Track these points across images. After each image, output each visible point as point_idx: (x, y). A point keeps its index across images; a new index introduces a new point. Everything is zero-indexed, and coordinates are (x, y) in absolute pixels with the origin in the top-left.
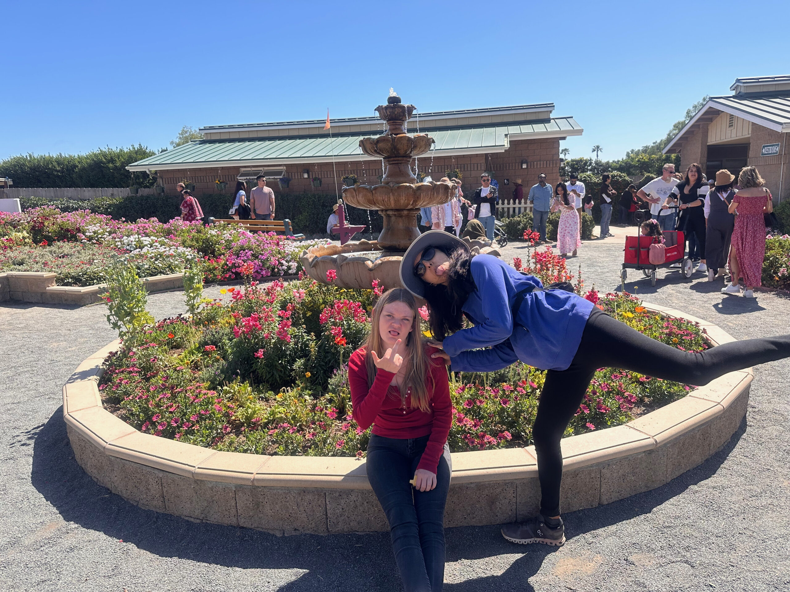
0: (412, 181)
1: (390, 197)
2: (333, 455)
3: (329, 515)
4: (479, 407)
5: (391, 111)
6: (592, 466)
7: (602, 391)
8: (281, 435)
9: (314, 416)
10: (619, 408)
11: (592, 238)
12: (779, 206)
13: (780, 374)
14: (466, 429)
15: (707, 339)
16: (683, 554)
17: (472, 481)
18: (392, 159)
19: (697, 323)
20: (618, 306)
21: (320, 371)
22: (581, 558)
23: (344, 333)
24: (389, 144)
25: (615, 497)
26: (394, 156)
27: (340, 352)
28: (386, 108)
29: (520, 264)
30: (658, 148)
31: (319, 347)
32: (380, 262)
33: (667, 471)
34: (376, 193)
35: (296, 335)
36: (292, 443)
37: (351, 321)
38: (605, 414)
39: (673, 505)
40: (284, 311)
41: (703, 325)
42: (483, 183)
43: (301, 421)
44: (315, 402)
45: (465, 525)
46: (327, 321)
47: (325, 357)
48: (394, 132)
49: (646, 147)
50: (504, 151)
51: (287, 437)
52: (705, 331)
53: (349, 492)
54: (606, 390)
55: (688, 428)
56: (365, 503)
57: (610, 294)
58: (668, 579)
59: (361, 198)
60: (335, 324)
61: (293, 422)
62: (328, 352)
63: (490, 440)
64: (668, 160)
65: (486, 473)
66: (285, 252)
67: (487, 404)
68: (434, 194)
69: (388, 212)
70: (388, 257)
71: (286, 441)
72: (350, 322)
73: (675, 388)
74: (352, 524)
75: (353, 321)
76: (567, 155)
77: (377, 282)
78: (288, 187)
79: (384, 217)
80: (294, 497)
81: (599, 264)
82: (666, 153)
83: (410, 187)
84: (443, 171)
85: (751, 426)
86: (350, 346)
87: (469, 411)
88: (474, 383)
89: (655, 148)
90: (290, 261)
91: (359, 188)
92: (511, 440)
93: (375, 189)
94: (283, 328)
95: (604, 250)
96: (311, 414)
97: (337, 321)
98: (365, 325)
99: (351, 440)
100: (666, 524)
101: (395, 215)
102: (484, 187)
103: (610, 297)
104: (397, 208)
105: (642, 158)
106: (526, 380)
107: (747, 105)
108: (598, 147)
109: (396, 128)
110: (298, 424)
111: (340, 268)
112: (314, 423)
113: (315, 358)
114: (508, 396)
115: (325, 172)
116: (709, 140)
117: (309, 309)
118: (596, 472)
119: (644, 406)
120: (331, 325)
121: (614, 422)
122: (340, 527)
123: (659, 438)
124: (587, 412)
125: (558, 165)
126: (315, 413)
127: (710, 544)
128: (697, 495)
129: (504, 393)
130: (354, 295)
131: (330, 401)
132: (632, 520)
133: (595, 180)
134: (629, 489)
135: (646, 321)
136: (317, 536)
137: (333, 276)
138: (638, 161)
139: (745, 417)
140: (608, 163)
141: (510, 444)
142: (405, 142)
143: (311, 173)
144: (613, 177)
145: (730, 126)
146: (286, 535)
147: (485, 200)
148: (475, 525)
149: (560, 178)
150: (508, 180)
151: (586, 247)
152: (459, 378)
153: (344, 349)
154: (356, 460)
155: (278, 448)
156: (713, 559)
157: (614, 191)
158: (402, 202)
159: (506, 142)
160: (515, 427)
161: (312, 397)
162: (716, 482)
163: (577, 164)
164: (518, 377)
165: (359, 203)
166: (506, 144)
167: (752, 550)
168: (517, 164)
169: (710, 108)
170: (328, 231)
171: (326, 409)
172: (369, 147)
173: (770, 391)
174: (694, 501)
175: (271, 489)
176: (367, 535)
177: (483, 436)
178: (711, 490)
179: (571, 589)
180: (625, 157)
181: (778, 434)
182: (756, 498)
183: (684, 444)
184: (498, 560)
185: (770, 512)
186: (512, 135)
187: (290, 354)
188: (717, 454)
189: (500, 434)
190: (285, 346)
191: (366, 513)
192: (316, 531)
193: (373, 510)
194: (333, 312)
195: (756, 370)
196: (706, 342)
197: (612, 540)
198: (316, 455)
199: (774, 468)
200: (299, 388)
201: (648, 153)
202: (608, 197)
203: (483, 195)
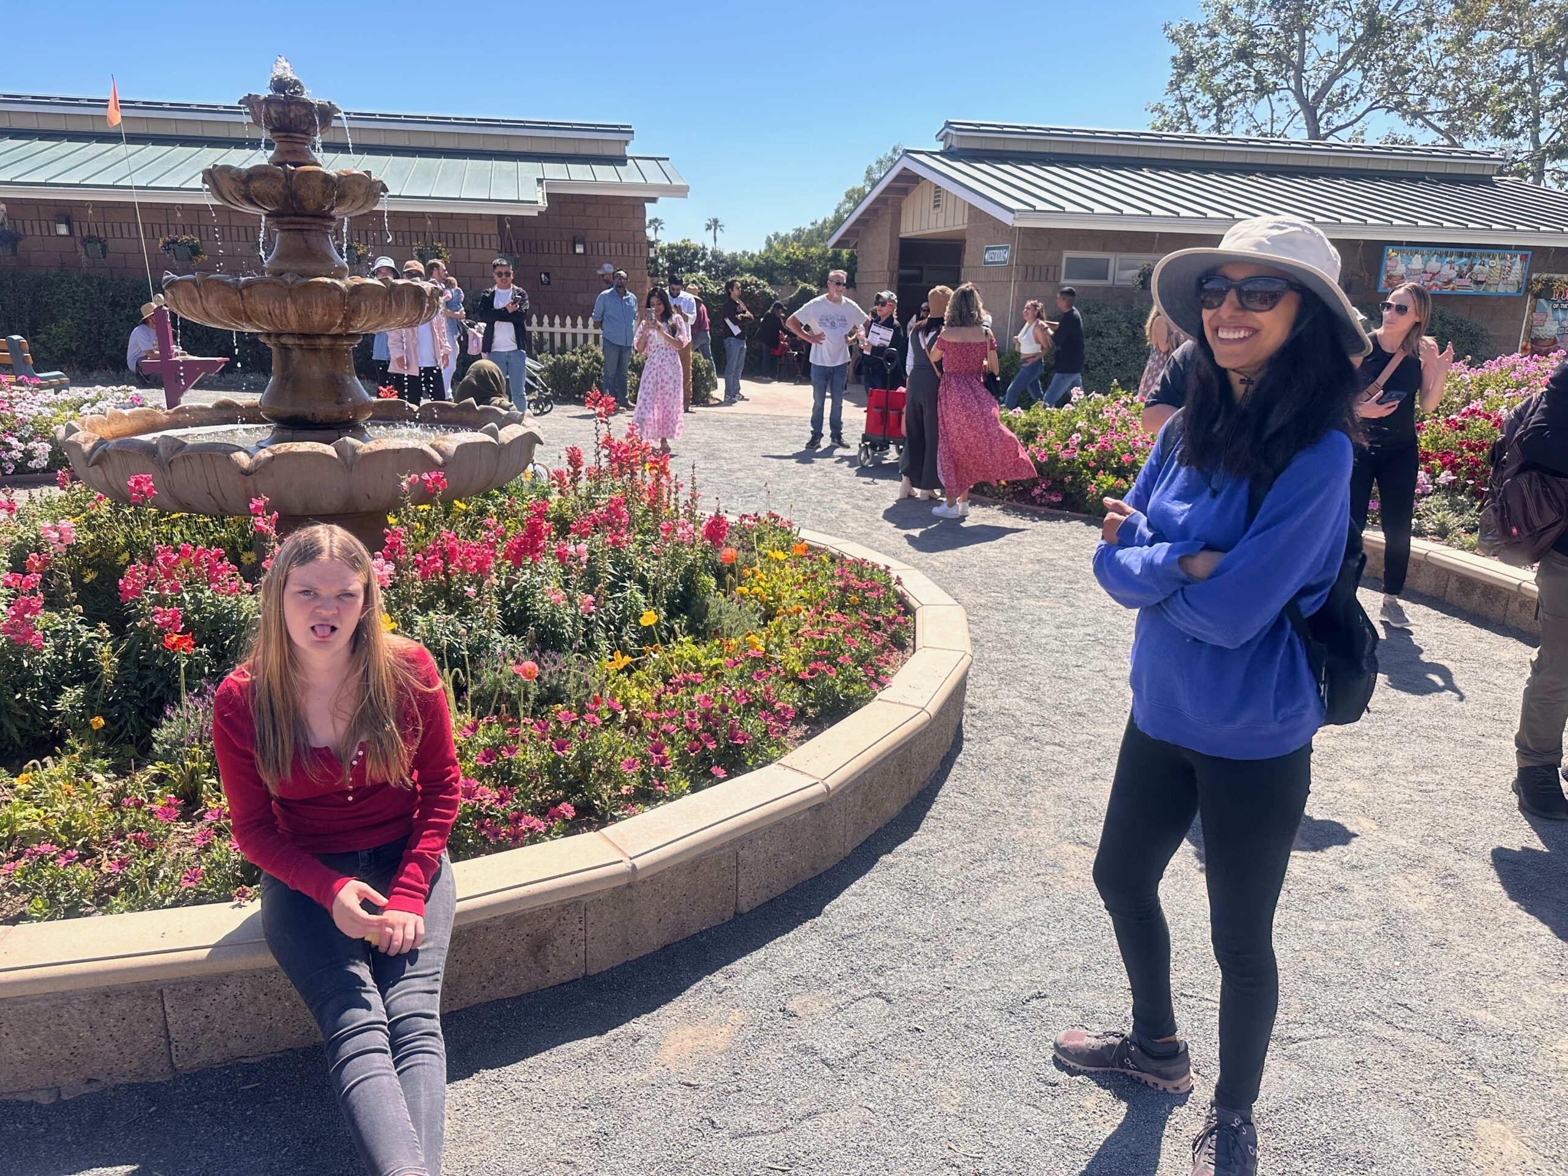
0: (339, 274)
1: (286, 308)
2: (175, 904)
3: (173, 1035)
4: (510, 762)
5: (280, 109)
6: (722, 847)
7: (737, 704)
8: (35, 872)
9: (121, 821)
10: (766, 732)
11: (711, 402)
12: (1007, 355)
13: (1009, 647)
14: (483, 809)
15: (903, 595)
16: (874, 981)
17: (497, 914)
18: (286, 219)
19: (888, 568)
20: (760, 539)
21: (130, 711)
22: (708, 1022)
23: (185, 619)
24: (279, 186)
25: (762, 897)
26: (291, 212)
27: (178, 665)
28: (268, 101)
29: (579, 460)
30: (819, 234)
31: (122, 657)
32: (269, 454)
33: (845, 836)
34: (250, 296)
35: (57, 631)
36: (67, 887)
37: (202, 591)
38: (742, 745)
39: (855, 894)
40: (20, 576)
41: (897, 569)
42: (498, 280)
43: (86, 835)
44: (121, 783)
45: (485, 1000)
46: (139, 595)
47: (142, 678)
48: (289, 159)
49: (799, 230)
50: (536, 214)
51: (51, 875)
52: (899, 581)
53: (219, 981)
54: (745, 701)
55: (878, 757)
56: (261, 996)
57: (745, 516)
58: (852, 1031)
59: (211, 305)
60: (159, 601)
61: (64, 838)
62: (147, 667)
63: (531, 825)
64: (835, 262)
65: (527, 894)
66: (14, 417)
67: (525, 753)
68: (390, 305)
69: (284, 340)
70: (288, 444)
71: (51, 886)
72: (199, 595)
73: (856, 687)
74: (231, 1045)
75: (208, 593)
76: (659, 231)
77: (262, 503)
78: (14, 253)
79: (274, 350)
80: (82, 1012)
81: (725, 455)
82: (833, 247)
83: (335, 287)
84: (407, 243)
85: (969, 740)
86: (204, 650)
87: (488, 772)
88: (497, 711)
89: (815, 234)
90: (31, 439)
91: (206, 282)
92: (574, 818)
93: (249, 285)
94: (20, 615)
95: (732, 428)
96: (111, 817)
97: (167, 592)
98: (239, 601)
99: (219, 865)
100: (847, 932)
101: (300, 347)
102: (499, 287)
103: (746, 521)
104: (306, 331)
105: (794, 253)
106: (601, 694)
107: (959, 172)
108: (716, 221)
109: (295, 151)
110: (79, 842)
111: (166, 467)
112: (121, 836)
113: (115, 682)
114: (568, 733)
115: (116, 226)
116: (902, 229)
117: (88, 564)
118: (729, 857)
119: (806, 723)
120: (153, 605)
121: (758, 759)
122: (203, 1056)
123: (832, 782)
124: (711, 746)
125: (644, 254)
126: (121, 812)
127: (914, 956)
128: (892, 871)
129: (559, 728)
130: (206, 525)
131: (160, 779)
132: (791, 934)
133: (713, 288)
134: (785, 878)
135: (806, 566)
136: (147, 1085)
137: (145, 489)
138: (787, 257)
139: (960, 726)
140: (734, 256)
141: (572, 828)
142: (317, 184)
143: (76, 224)
144: (745, 285)
145: (935, 206)
146: (65, 1097)
147: (503, 315)
148: (506, 996)
149: (649, 279)
150: (547, 274)
151: (700, 419)
152: (465, 702)
153: (188, 657)
154: (234, 907)
155: (29, 902)
156: (920, 981)
157: (748, 314)
158: (317, 318)
159: (540, 194)
160: (581, 791)
161: (112, 775)
162: (920, 844)
163: (679, 254)
164: (586, 691)
165: (208, 315)
166: (540, 200)
167: (976, 954)
168: (564, 244)
169: (905, 169)
170: (132, 366)
171: (151, 801)
172: (226, 185)
173: (996, 677)
174: (887, 883)
175: (16, 1003)
176: (269, 1060)
177: (518, 819)
178: (913, 859)
179: (689, 1085)
180: (763, 247)
181: (1008, 749)
182: (979, 863)
183: (871, 786)
184: (553, 1058)
185: (1000, 884)
186: (552, 183)
187: (44, 677)
188: (920, 794)
189: (552, 810)
190: (28, 658)
191: (265, 1015)
192: (142, 1075)
193: (280, 1007)
194: (154, 574)
195: (975, 641)
196: (901, 599)
197: (760, 978)
198: (131, 909)
199: (1004, 807)
200: (76, 755)
201: (804, 241)
202: (735, 324)
203: (499, 304)
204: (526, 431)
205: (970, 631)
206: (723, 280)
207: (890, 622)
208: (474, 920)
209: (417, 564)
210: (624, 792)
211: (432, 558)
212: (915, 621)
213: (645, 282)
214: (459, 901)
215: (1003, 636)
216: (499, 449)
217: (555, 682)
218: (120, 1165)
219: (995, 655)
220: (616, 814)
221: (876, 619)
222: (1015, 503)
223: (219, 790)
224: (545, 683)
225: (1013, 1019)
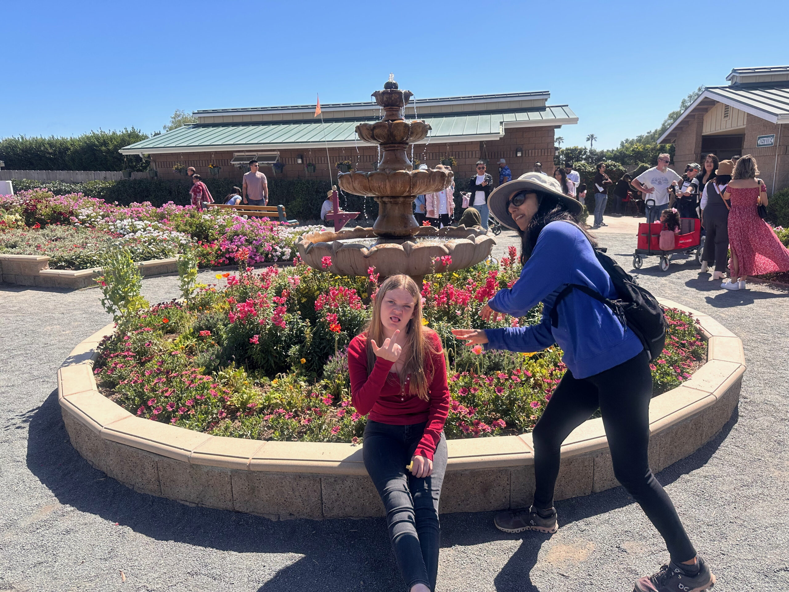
0: (408, 168)
1: (386, 185)
2: (328, 441)
3: (324, 500)
4: (474, 396)
5: (389, 96)
6: (585, 454)
8: (277, 420)
9: (309, 403)
12: (774, 198)
13: (772, 365)
14: (461, 416)
15: (700, 330)
17: (466, 468)
18: (388, 145)
19: (691, 314)
21: (315, 357)
22: (575, 545)
23: (339, 319)
24: (386, 130)
25: (608, 485)
26: (390, 142)
27: (335, 339)
28: (383, 93)
29: (514, 253)
30: (652, 137)
31: (314, 334)
32: (376, 249)
33: (659, 460)
34: (372, 180)
35: (291, 322)
36: (288, 428)
37: (346, 307)
40: (279, 298)
41: (696, 315)
42: (478, 171)
43: (296, 407)
44: (310, 388)
45: (459, 511)
46: (322, 307)
47: (320, 344)
48: (391, 119)
49: (641, 137)
50: (499, 139)
51: (282, 422)
52: (698, 322)
53: (344, 478)
55: (681, 418)
56: (360, 489)
59: (356, 185)
60: (330, 310)
61: (288, 408)
62: (323, 339)
63: (484, 428)
66: (279, 238)
67: (481, 392)
68: (430, 181)
69: (384, 199)
70: (384, 244)
71: (282, 427)
72: (345, 309)
73: (669, 378)
74: (347, 510)
75: (348, 308)
76: (561, 143)
77: (373, 269)
78: (282, 172)
79: (380, 204)
80: (290, 482)
82: (661, 143)
83: (407, 174)
84: (438, 158)
85: (742, 416)
86: (345, 333)
87: (463, 398)
88: (469, 371)
89: (650, 138)
90: (284, 247)
91: (354, 174)
92: (505, 428)
93: (371, 175)
94: (278, 314)
96: (306, 400)
97: (333, 307)
98: (361, 312)
99: (347, 426)
101: (391, 202)
102: (479, 175)
104: (394, 195)
105: (637, 148)
106: (521, 368)
107: (743, 96)
108: (592, 136)
109: (393, 114)
110: (293, 410)
111: (335, 254)
112: (309, 409)
113: (311, 345)
114: (503, 384)
115: (319, 158)
116: (704, 131)
117: (304, 296)
118: (589, 461)
120: (327, 312)
122: (335, 512)
125: (553, 154)
126: (310, 399)
128: (689, 484)
129: (499, 381)
130: (348, 282)
131: (326, 387)
132: (624, 508)
133: (589, 169)
136: (312, 521)
137: (328, 262)
138: (633, 150)
139: (736, 408)
140: (602, 152)
141: (504, 432)
142: (402, 128)
143: (305, 158)
144: (607, 166)
145: (725, 117)
146: (281, 520)
147: (480, 188)
148: (469, 511)
149: (554, 166)
152: (454, 366)
153: (339, 335)
154: (351, 446)
155: (274, 433)
157: (609, 180)
158: (398, 189)
159: (501, 129)
160: (509, 415)
161: (307, 384)
162: (707, 472)
163: (571, 153)
164: (513, 366)
165: (355, 189)
166: (501, 132)
167: (743, 538)
168: (511, 153)
169: (706, 98)
170: (322, 218)
171: (322, 395)
172: (365, 132)
173: (762, 382)
174: (685, 490)
175: (266, 474)
176: (362, 520)
177: (478, 424)
178: (702, 479)
179: (564, 576)
180: (619, 147)
181: (769, 424)
182: (746, 487)
183: (676, 434)
184: (492, 547)
185: (761, 501)
186: (508, 123)
187: (285, 340)
188: (708, 444)
189: (494, 422)
190: (280, 332)
191: (361, 498)
192: (311, 516)
193: (368, 495)
194: (328, 299)
195: (748, 360)
196: (699, 332)
197: (604, 528)
198: (311, 441)
199: (765, 458)
200: (294, 374)
201: (643, 142)
202: (600, 186)
203: (478, 183)
204: (488, 238)
205: (745, 355)
206: (596, 164)
207: (691, 344)
208: (455, 469)
209: (435, 299)
210: (532, 418)
211: (442, 296)
212: (708, 345)
213: (552, 168)
214: (449, 458)
215: (768, 359)
216: (475, 247)
217: (497, 360)
218: (300, 553)
219: (761, 369)
220: (527, 429)
221: (683, 342)
222: (777, 282)
223: (348, 394)
224: (492, 360)
225: (767, 579)
